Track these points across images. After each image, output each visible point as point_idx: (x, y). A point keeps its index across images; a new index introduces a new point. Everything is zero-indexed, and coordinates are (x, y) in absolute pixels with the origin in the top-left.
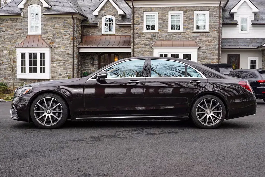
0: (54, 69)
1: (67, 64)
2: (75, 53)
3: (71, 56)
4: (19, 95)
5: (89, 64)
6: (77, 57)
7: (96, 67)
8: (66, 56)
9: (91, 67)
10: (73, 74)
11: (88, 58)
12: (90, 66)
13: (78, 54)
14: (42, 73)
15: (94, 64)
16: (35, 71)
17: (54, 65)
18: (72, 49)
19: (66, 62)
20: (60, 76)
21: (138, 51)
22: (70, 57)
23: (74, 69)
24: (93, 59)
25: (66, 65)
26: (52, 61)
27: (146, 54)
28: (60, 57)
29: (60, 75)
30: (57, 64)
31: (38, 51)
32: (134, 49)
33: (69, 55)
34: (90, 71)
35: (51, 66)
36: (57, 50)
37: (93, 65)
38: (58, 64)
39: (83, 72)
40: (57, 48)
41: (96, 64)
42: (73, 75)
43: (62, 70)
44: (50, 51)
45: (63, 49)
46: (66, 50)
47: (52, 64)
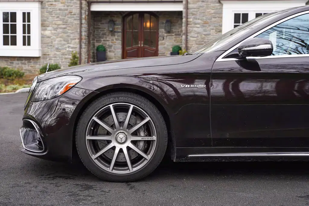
0: (47, 40)
1: (69, 31)
2: (83, 12)
3: (77, 17)
4: (45, 96)
5: (106, 31)
6: (86, 19)
7: (118, 36)
8: (68, 17)
9: (110, 36)
10: (81, 47)
11: (104, 21)
12: (108, 35)
13: (88, 13)
14: (26, 47)
15: (115, 32)
16: (14, 43)
17: (47, 33)
18: (78, 5)
19: (68, 28)
20: (57, 51)
21: (194, 8)
22: (75, 20)
23: (82, 40)
24: (113, 22)
25: (67, 33)
26: (44, 25)
27: (210, 13)
28: (58, 19)
29: (57, 49)
30: (53, 32)
31: (19, 9)
32: (187, 4)
33: (74, 15)
34: (108, 44)
35: (42, 34)
36: (52, 6)
37: (113, 33)
38: (54, 30)
39: (97, 44)
40: (51, 3)
41: (118, 32)
42: (81, 50)
43: (61, 41)
44: (40, 9)
45: (62, 5)
46: (68, 6)
47: (43, 30)
